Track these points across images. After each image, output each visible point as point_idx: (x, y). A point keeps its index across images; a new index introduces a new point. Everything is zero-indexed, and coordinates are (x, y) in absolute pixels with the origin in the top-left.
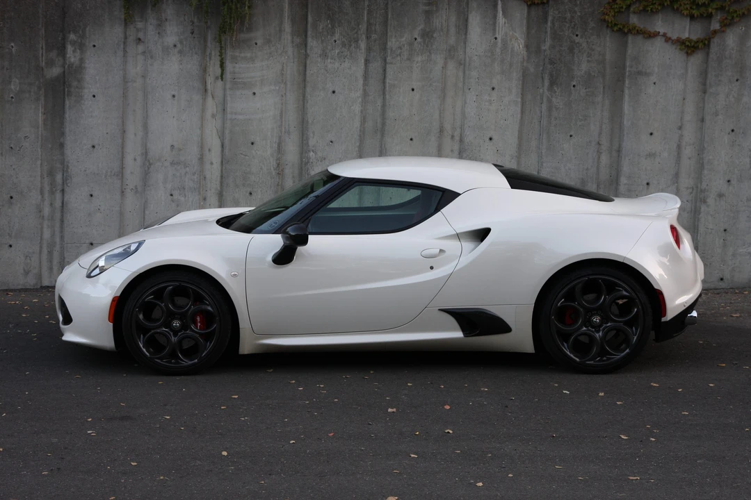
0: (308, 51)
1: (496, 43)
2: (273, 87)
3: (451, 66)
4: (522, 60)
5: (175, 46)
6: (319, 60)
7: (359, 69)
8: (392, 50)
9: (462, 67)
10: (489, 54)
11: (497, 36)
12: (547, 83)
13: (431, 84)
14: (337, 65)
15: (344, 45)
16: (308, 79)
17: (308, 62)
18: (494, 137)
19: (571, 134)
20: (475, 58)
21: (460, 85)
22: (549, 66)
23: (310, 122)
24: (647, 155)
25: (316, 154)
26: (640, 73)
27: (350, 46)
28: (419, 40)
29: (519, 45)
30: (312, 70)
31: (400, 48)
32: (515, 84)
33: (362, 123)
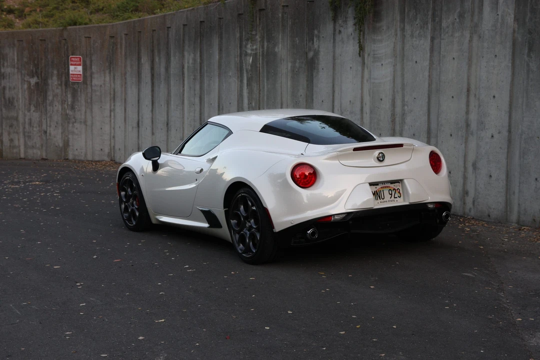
0: (405, 33)
1: (498, 19)
2: (390, 60)
3: (475, 39)
4: (512, 31)
5: (352, 34)
6: (410, 39)
7: (426, 44)
8: (444, 29)
9: (480, 39)
10: (494, 28)
11: (499, 13)
12: (527, 50)
13: (463, 54)
14: (418, 42)
15: (421, 27)
16: (405, 53)
17: (405, 40)
18: (496, 96)
20: (486, 32)
22: (529, 36)
23: (406, 84)
25: (408, 107)
27: (424, 27)
28: (457, 20)
29: (510, 19)
30: (407, 46)
31: (448, 27)
32: (508, 51)
33: (430, 85)
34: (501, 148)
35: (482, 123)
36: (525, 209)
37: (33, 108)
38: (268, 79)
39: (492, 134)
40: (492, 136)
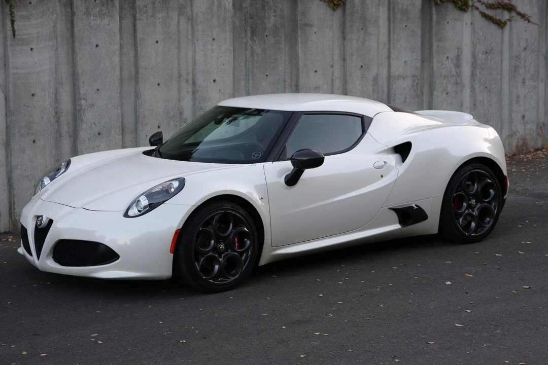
0: (75, 10)
1: (213, 2)
2: (48, 43)
3: (183, 21)
6: (84, 17)
7: (115, 25)
8: (139, 8)
9: (190, 22)
10: (210, 11)
12: (249, 34)
13: (170, 37)
14: (98, 21)
15: (103, 5)
16: (76, 34)
17: (75, 19)
18: (217, 80)
19: (267, 74)
20: (200, 14)
21: (190, 37)
22: (250, 20)
23: (80, 73)
24: (314, 88)
25: (86, 101)
26: (306, 25)
27: (108, 4)
29: (229, 3)
30: (78, 26)
31: (146, 6)
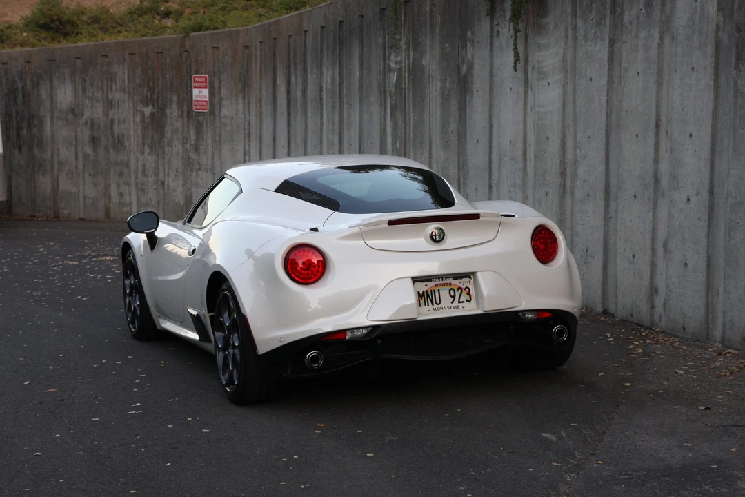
0: (577, 34)
1: (696, 8)
2: (558, 77)
3: (667, 42)
4: (715, 28)
6: (583, 42)
9: (674, 42)
10: (691, 23)
12: (734, 60)
13: (650, 66)
14: (593, 47)
15: (597, 24)
17: (577, 46)
18: (694, 134)
20: (681, 29)
22: (736, 35)
23: (578, 114)
25: (580, 151)
27: (601, 24)
28: (643, 11)
29: (712, 8)
30: (579, 55)
31: (631, 23)
32: (709, 61)
33: (608, 116)
34: (699, 219)
35: (675, 179)
36: (731, 320)
37: (147, 150)
38: (414, 108)
39: (688, 196)
40: (688, 200)
